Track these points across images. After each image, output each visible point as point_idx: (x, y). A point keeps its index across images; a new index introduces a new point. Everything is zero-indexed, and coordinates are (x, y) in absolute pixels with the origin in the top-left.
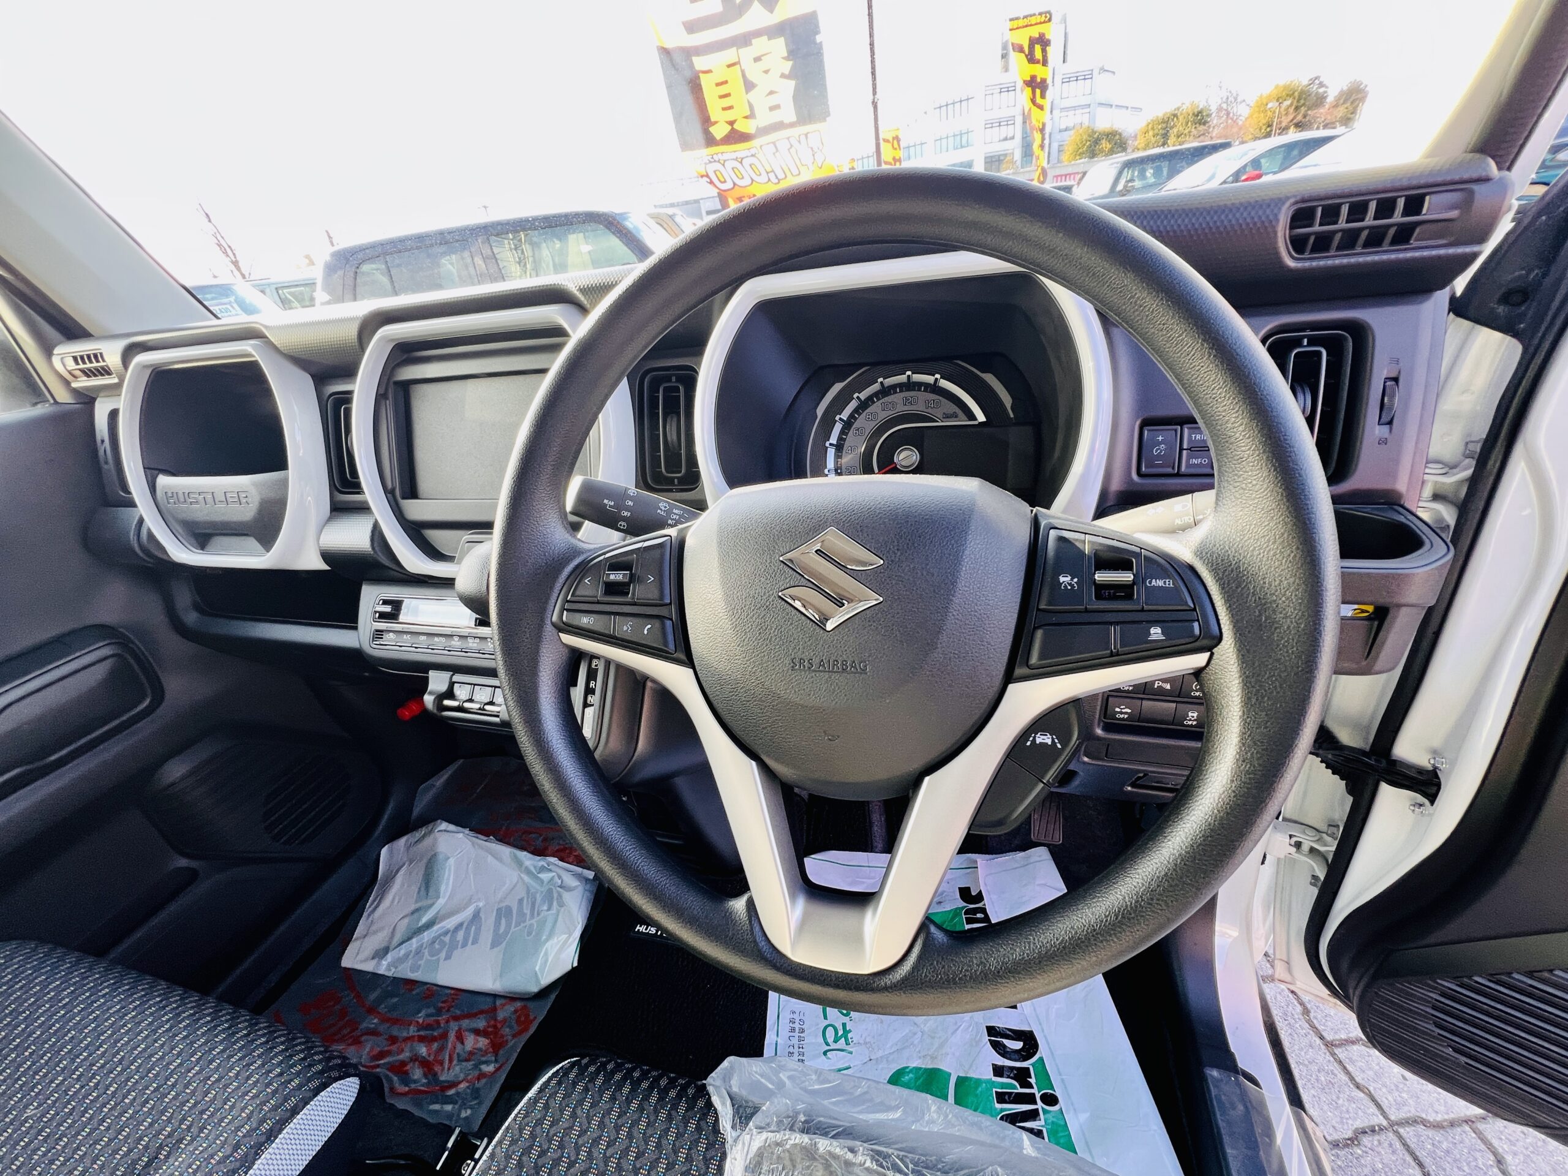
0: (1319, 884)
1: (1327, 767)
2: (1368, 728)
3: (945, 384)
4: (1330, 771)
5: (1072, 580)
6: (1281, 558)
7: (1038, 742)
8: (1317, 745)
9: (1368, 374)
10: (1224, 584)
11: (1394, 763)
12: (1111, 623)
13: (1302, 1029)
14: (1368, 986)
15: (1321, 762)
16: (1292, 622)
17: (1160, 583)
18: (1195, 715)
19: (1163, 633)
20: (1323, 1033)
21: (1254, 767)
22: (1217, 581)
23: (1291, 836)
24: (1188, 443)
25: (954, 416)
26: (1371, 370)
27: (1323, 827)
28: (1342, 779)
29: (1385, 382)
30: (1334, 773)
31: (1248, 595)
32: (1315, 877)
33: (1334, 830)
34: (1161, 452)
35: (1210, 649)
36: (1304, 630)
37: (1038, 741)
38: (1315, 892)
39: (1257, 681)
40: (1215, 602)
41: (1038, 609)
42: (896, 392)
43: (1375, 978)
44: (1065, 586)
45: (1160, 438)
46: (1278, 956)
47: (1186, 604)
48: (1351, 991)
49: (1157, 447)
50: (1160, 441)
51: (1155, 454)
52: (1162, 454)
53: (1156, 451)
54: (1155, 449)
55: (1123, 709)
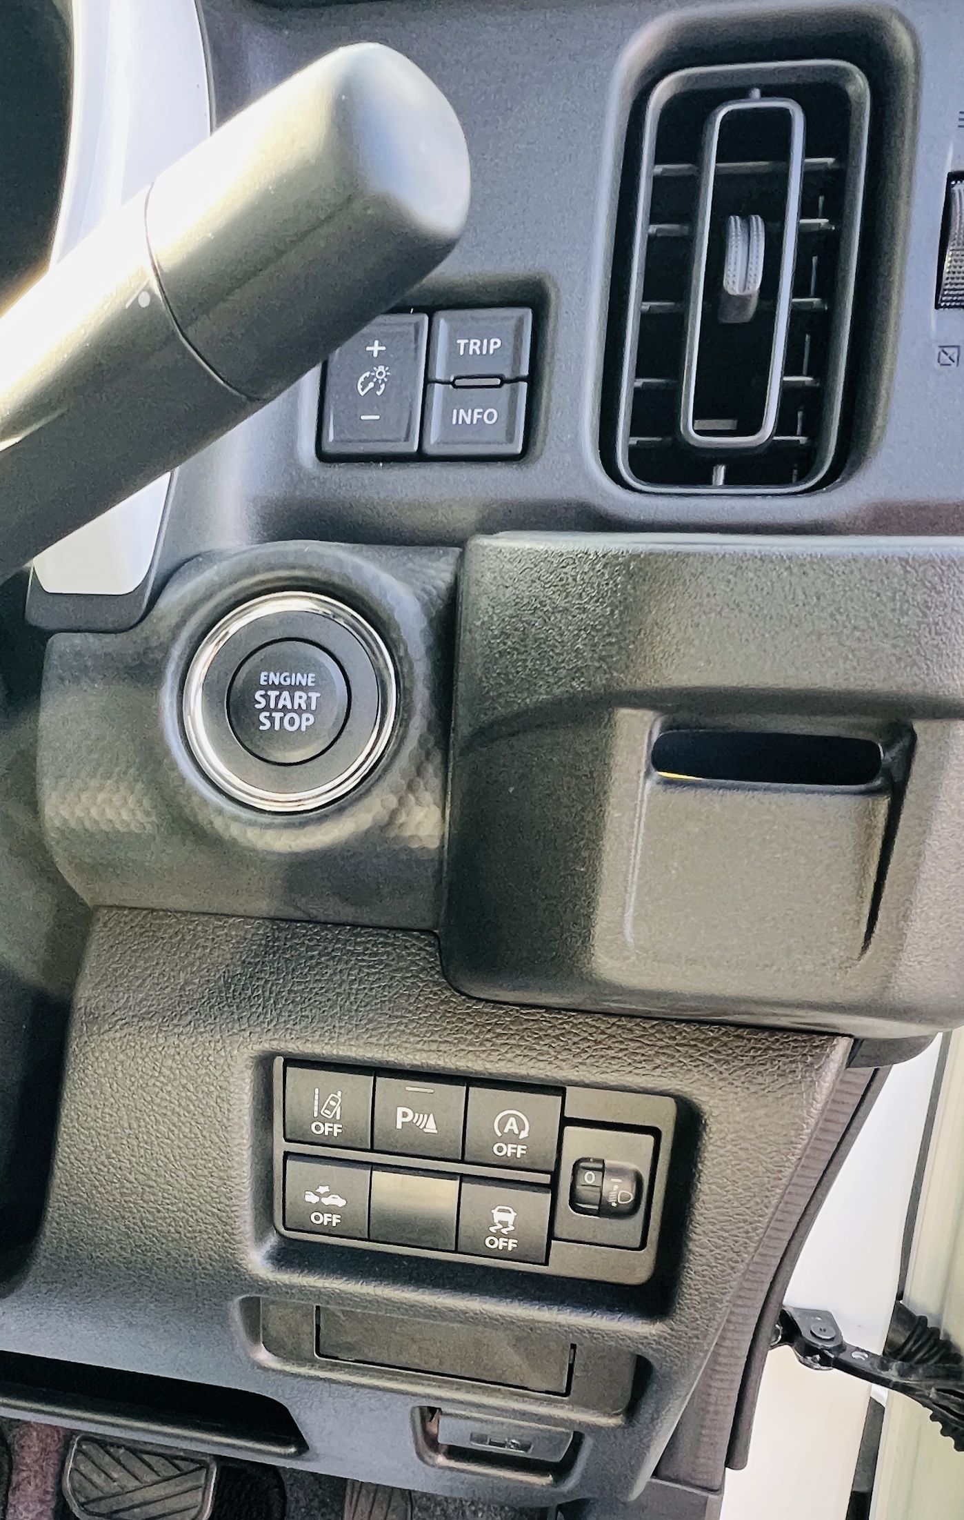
4: (950, 1441)
15: (933, 1418)
18: (510, 1218)
24: (449, 366)
26: (916, 107)
29: (949, 187)
34: (377, 386)
45: (376, 348)
49: (367, 374)
50: (375, 355)
51: (362, 393)
52: (379, 393)
53: (365, 385)
54: (362, 379)
55: (327, 1195)
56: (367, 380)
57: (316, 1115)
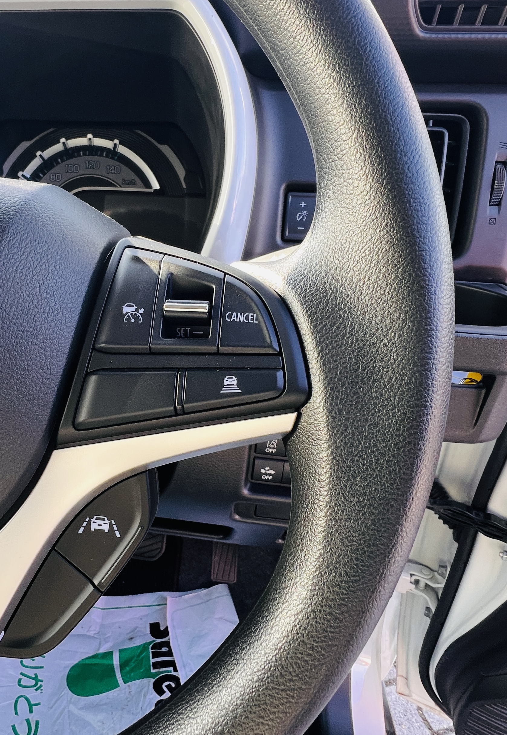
0: (431, 615)
1: (439, 518)
2: (470, 485)
3: (123, 150)
4: (441, 521)
5: (137, 310)
6: (384, 285)
7: (92, 529)
8: (432, 500)
9: (482, 156)
10: (316, 320)
11: (489, 516)
12: (178, 370)
13: (417, 722)
14: (465, 706)
16: (393, 373)
17: (241, 317)
19: (238, 385)
20: (432, 725)
21: (341, 575)
22: (309, 316)
23: (411, 575)
25: (132, 183)
26: (484, 153)
27: (435, 567)
28: (450, 528)
29: (496, 166)
30: (444, 523)
31: (344, 335)
32: (428, 609)
33: (443, 570)
34: (303, 218)
35: (297, 408)
36: (408, 384)
37: (93, 527)
38: (428, 621)
39: (349, 453)
40: (305, 344)
41: (94, 349)
42: (79, 155)
43: (471, 700)
44: (129, 319)
45: (303, 204)
46: (399, 674)
47: (271, 346)
48: (452, 708)
49: (300, 213)
50: (303, 207)
51: (298, 220)
52: (304, 220)
53: (299, 217)
54: (298, 215)
55: (268, 470)
56: (300, 215)
57: (268, 446)
